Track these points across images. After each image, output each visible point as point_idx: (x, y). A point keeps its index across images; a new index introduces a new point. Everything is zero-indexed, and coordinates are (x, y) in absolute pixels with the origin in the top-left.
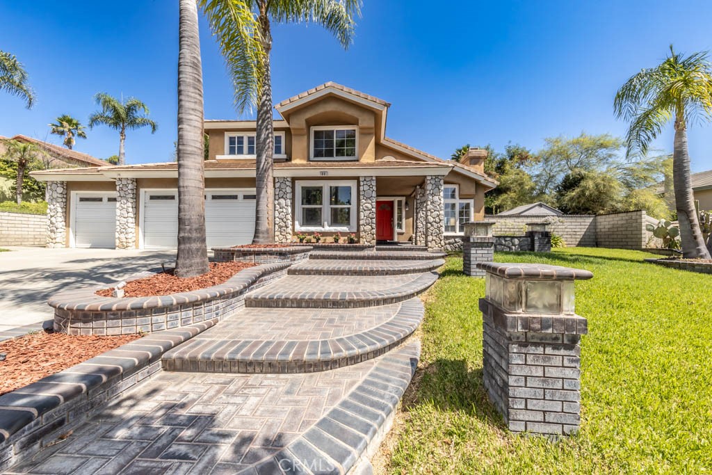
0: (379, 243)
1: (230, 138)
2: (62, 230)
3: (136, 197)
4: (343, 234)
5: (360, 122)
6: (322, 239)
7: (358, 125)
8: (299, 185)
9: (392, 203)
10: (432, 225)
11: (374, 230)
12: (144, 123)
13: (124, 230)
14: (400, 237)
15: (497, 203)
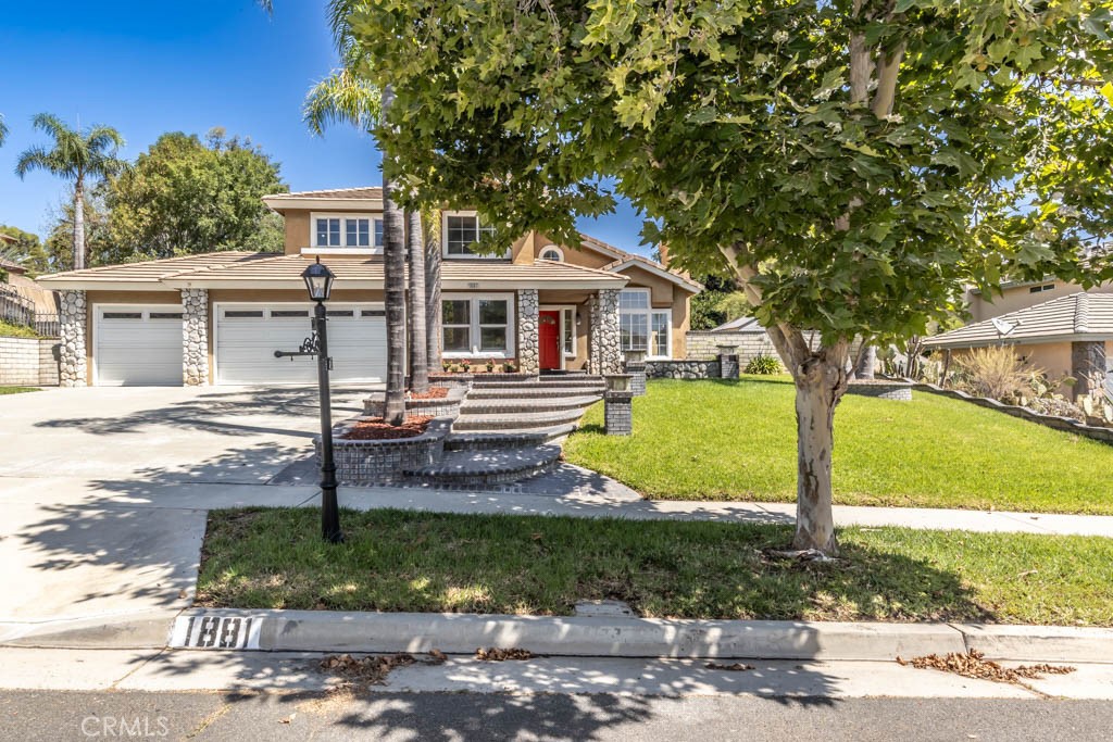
0: (542, 373)
1: (318, 221)
2: (83, 361)
3: (209, 314)
4: (498, 361)
6: (472, 367)
9: (556, 314)
11: (537, 357)
13: (195, 360)
14: (571, 363)
15: (720, 308)
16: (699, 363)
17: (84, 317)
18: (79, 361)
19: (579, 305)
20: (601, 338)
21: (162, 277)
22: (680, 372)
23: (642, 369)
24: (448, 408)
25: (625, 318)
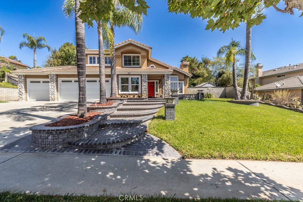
0: (149, 97)
1: (90, 57)
2: (24, 94)
3: (57, 81)
4: (136, 94)
5: (141, 53)
6: (129, 96)
7: (141, 54)
8: (120, 77)
9: (154, 83)
10: (167, 91)
11: (147, 93)
12: (44, 46)
13: (53, 94)
14: (157, 95)
15: (195, 82)
16: (192, 95)
17: (24, 82)
18: (23, 94)
19: (160, 80)
20: (165, 88)
21: (43, 71)
22: (187, 98)
23: (177, 96)
24: (110, 109)
25: (172, 84)
